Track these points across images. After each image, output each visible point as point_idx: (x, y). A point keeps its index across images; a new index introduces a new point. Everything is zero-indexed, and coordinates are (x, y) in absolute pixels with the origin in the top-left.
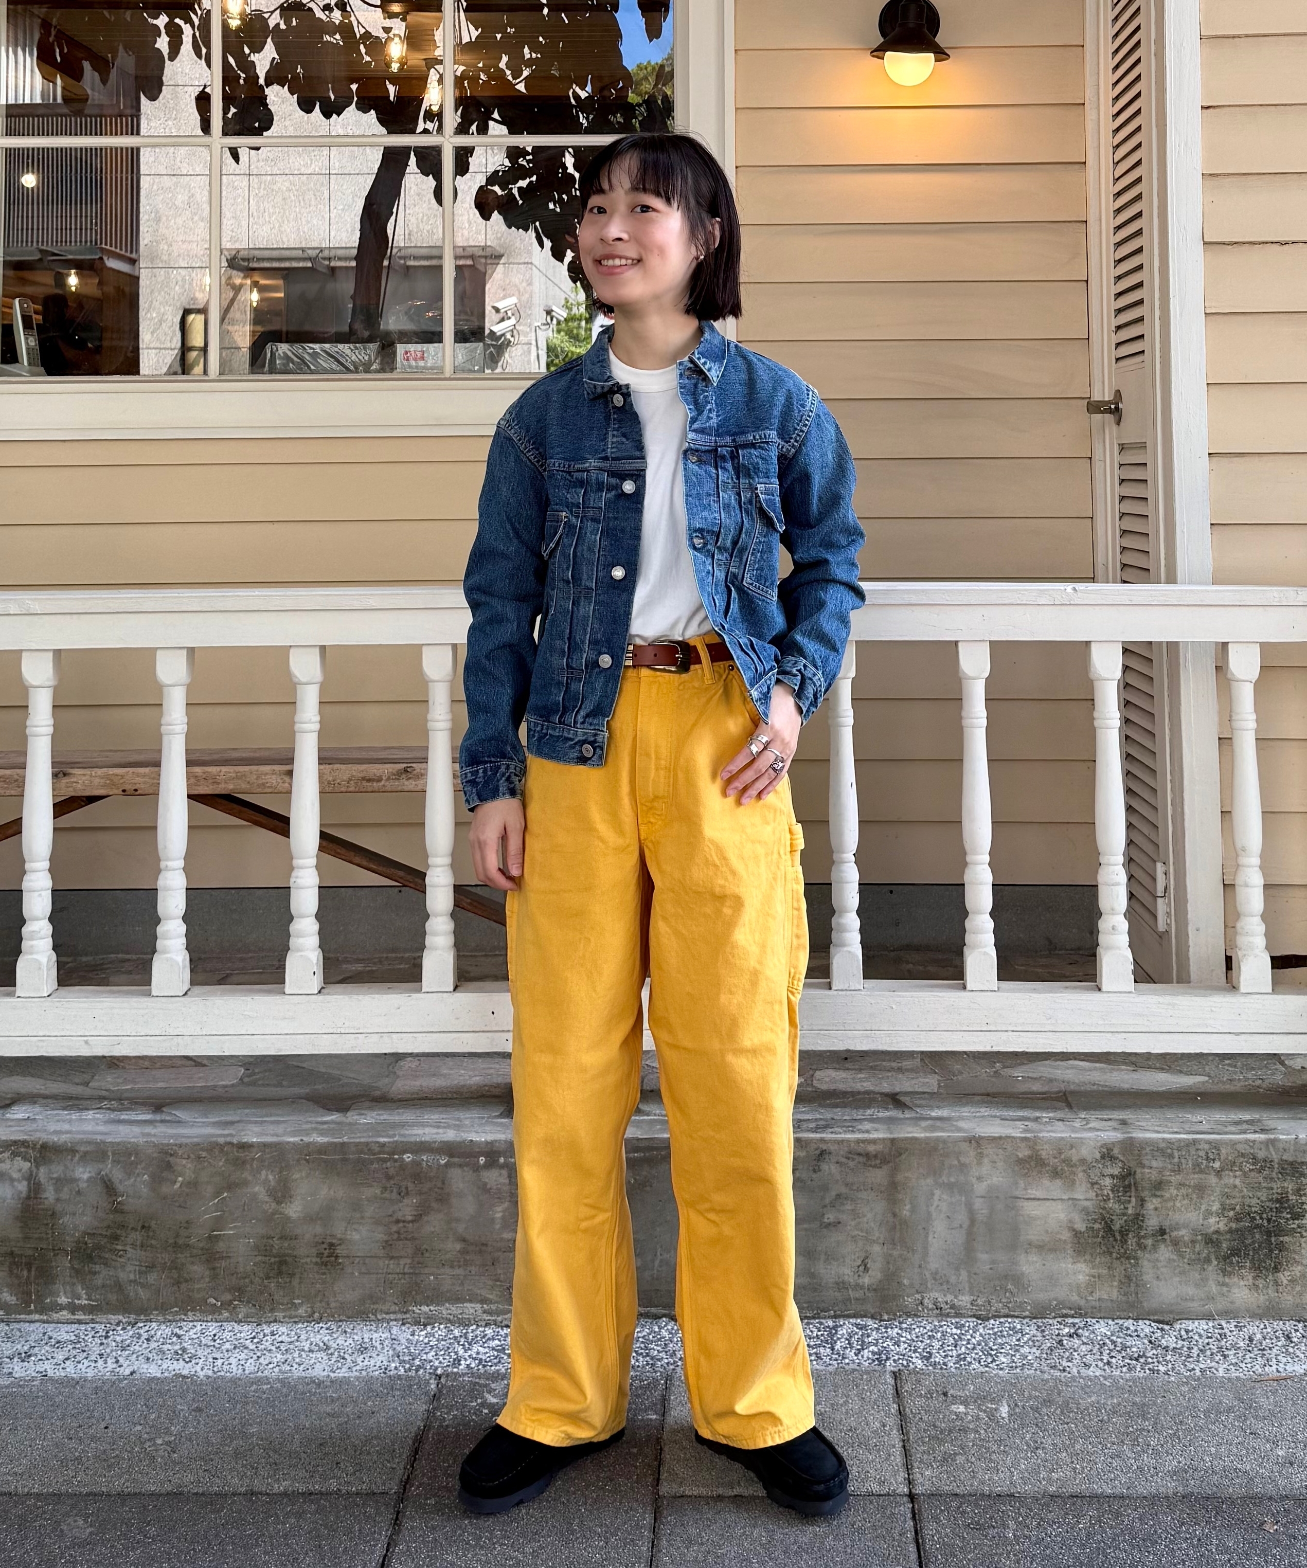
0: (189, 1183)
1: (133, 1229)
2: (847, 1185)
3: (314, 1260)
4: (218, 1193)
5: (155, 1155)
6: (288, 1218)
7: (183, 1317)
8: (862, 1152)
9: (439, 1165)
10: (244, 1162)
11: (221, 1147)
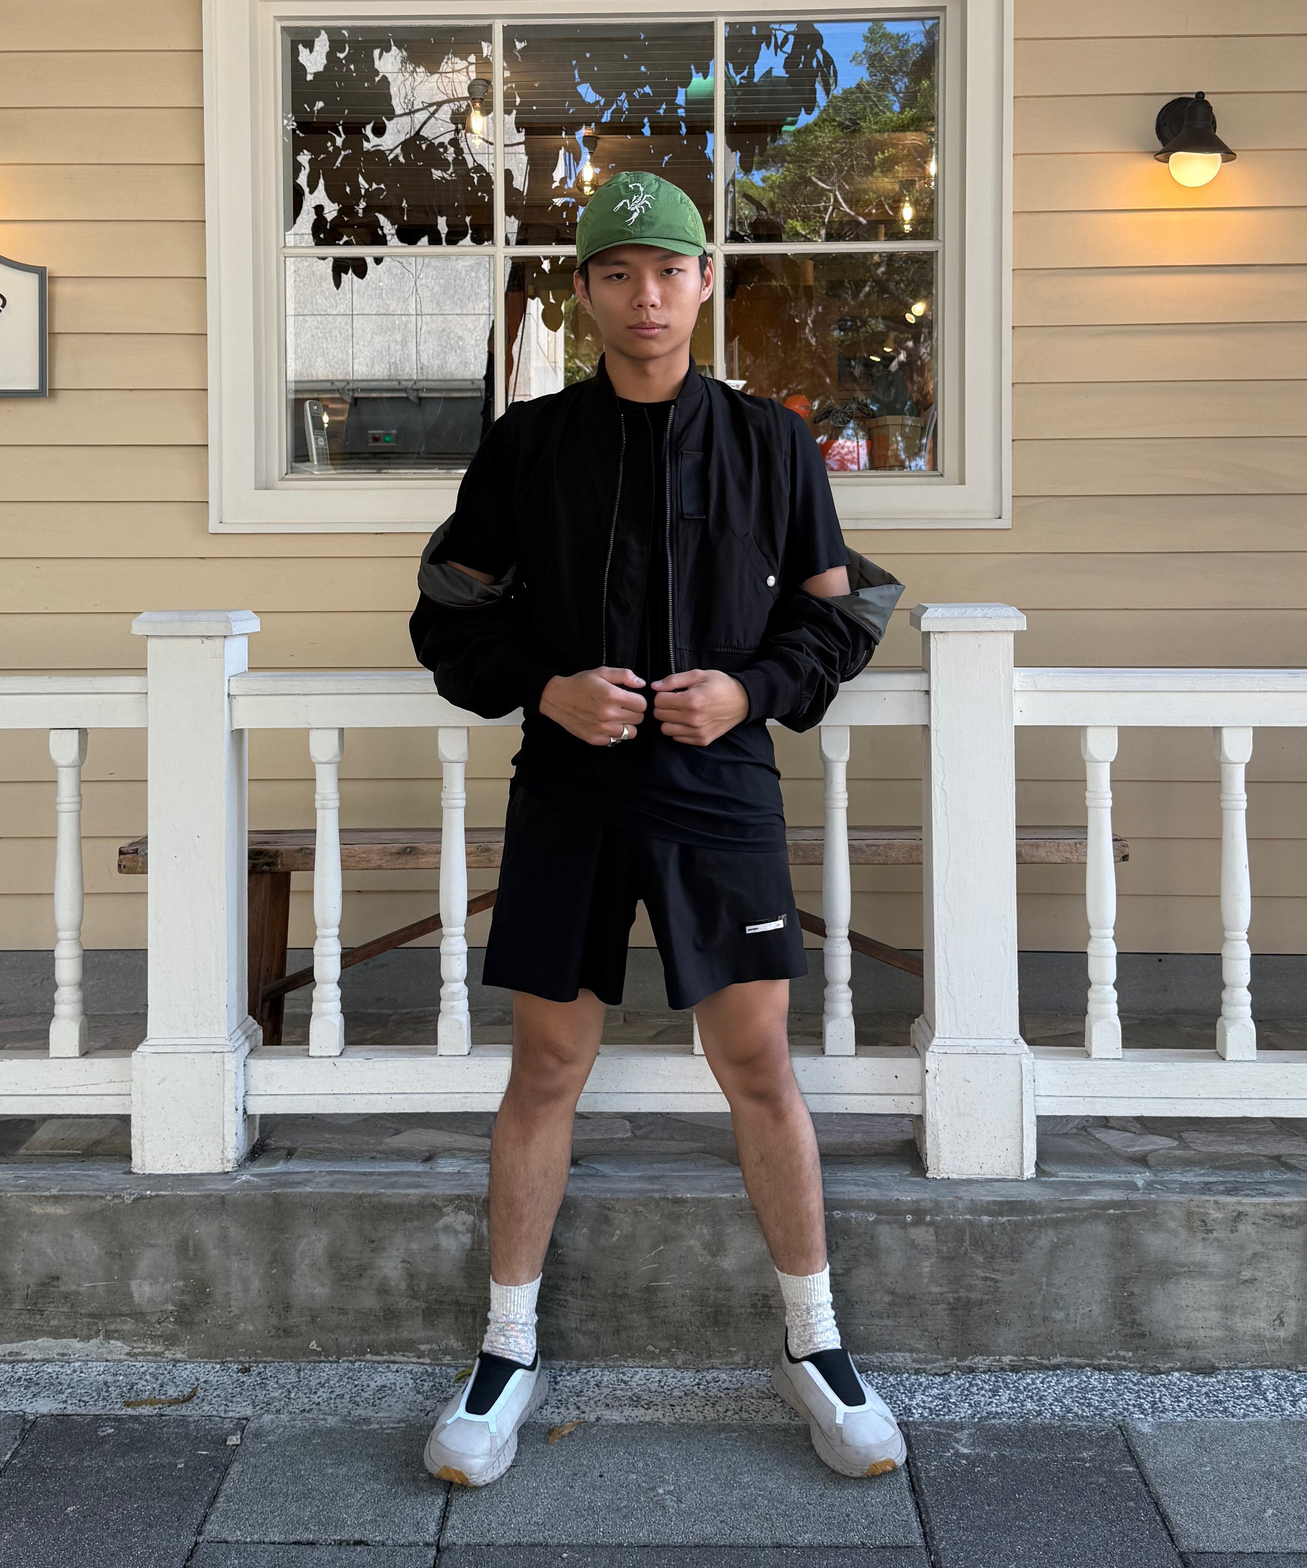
0: (626, 1236)
1: (573, 1279)
2: (1263, 1244)
3: (749, 1310)
4: (654, 1246)
5: (594, 1209)
6: (724, 1270)
7: (624, 1363)
8: (1278, 1214)
9: (867, 1221)
10: (679, 1217)
11: (657, 1202)
